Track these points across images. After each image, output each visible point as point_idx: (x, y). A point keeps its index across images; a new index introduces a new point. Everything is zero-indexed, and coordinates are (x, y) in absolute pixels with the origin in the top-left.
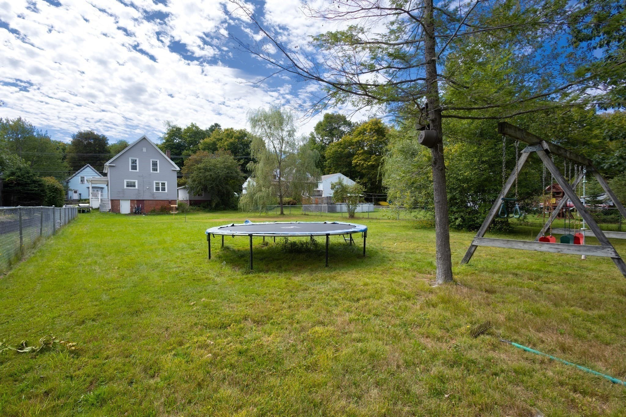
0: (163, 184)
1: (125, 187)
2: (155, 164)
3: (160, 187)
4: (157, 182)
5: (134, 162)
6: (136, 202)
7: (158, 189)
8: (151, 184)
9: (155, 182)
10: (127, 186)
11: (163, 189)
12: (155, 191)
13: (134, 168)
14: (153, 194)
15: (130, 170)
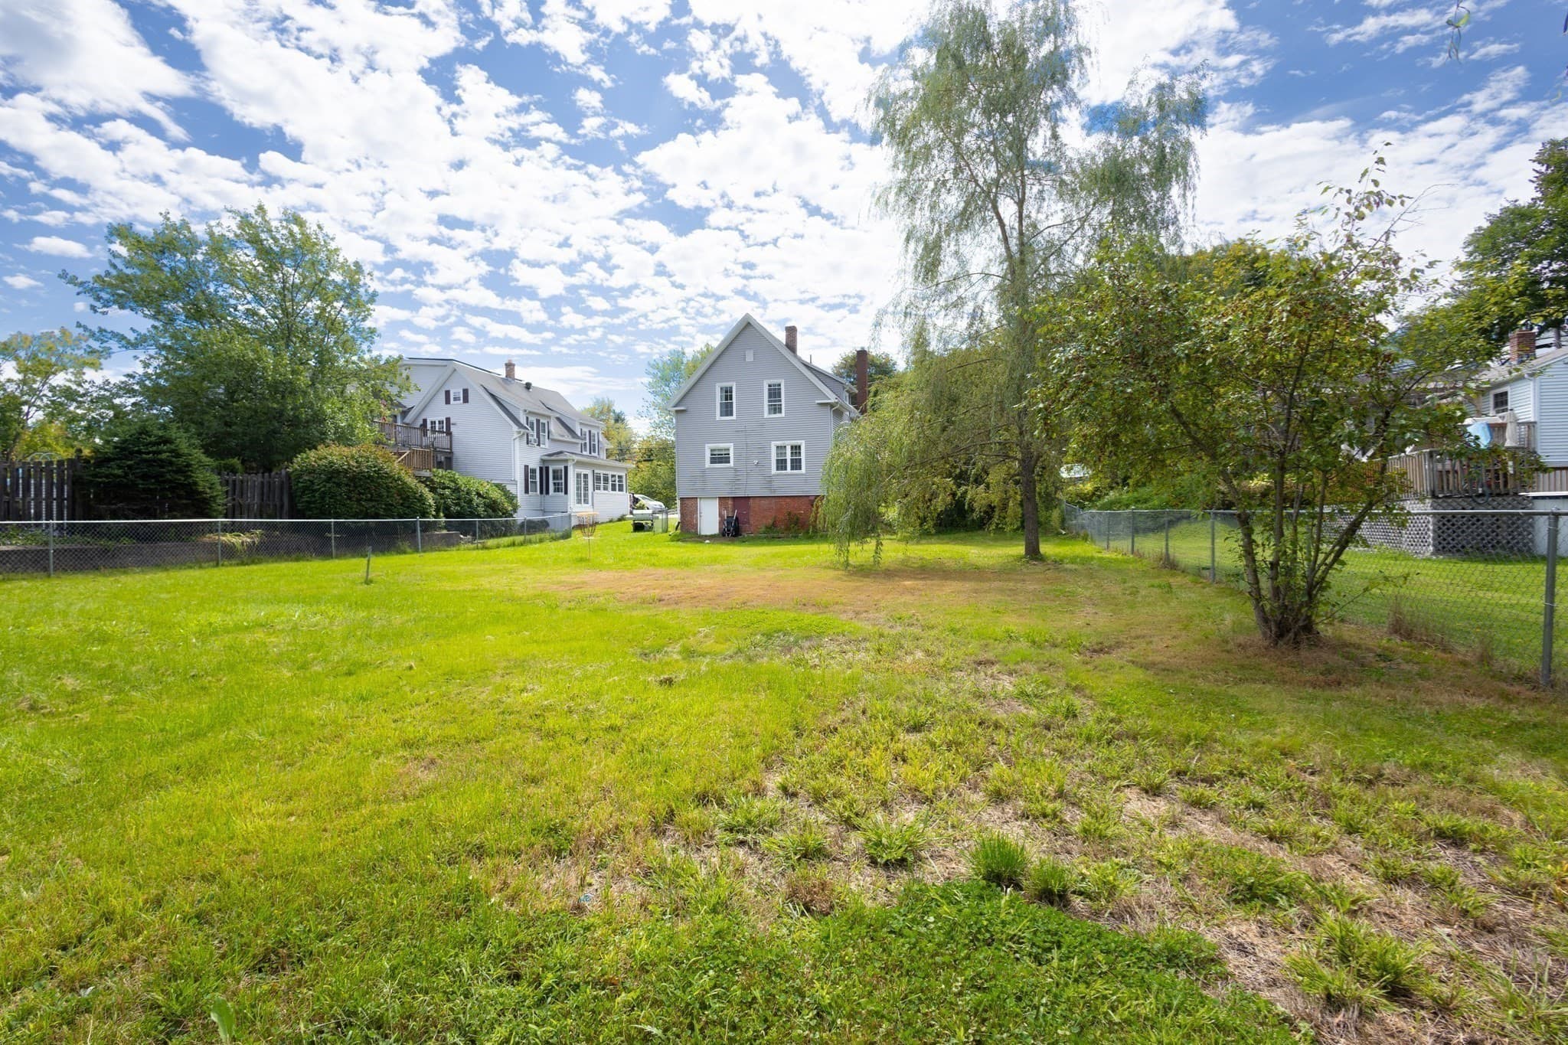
0: (796, 449)
1: (708, 464)
2: (774, 393)
3: (789, 457)
4: (779, 443)
5: (727, 394)
6: (730, 502)
7: (781, 464)
8: (764, 451)
9: (774, 445)
10: (713, 461)
11: (796, 465)
12: (774, 471)
13: (727, 410)
14: (769, 480)
15: (718, 417)
